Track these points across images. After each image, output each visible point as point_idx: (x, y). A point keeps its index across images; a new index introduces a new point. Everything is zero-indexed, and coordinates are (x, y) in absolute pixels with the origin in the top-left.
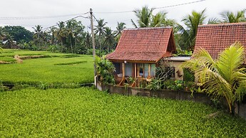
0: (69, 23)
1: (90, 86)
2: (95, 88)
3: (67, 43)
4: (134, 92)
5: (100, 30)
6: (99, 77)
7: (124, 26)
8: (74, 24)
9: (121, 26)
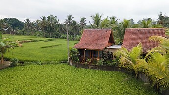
0: (49, 17)
1: (66, 62)
2: (69, 64)
3: (47, 31)
4: (90, 67)
5: (70, 22)
6: (71, 58)
7: (85, 19)
8: (52, 18)
9: (83, 20)
